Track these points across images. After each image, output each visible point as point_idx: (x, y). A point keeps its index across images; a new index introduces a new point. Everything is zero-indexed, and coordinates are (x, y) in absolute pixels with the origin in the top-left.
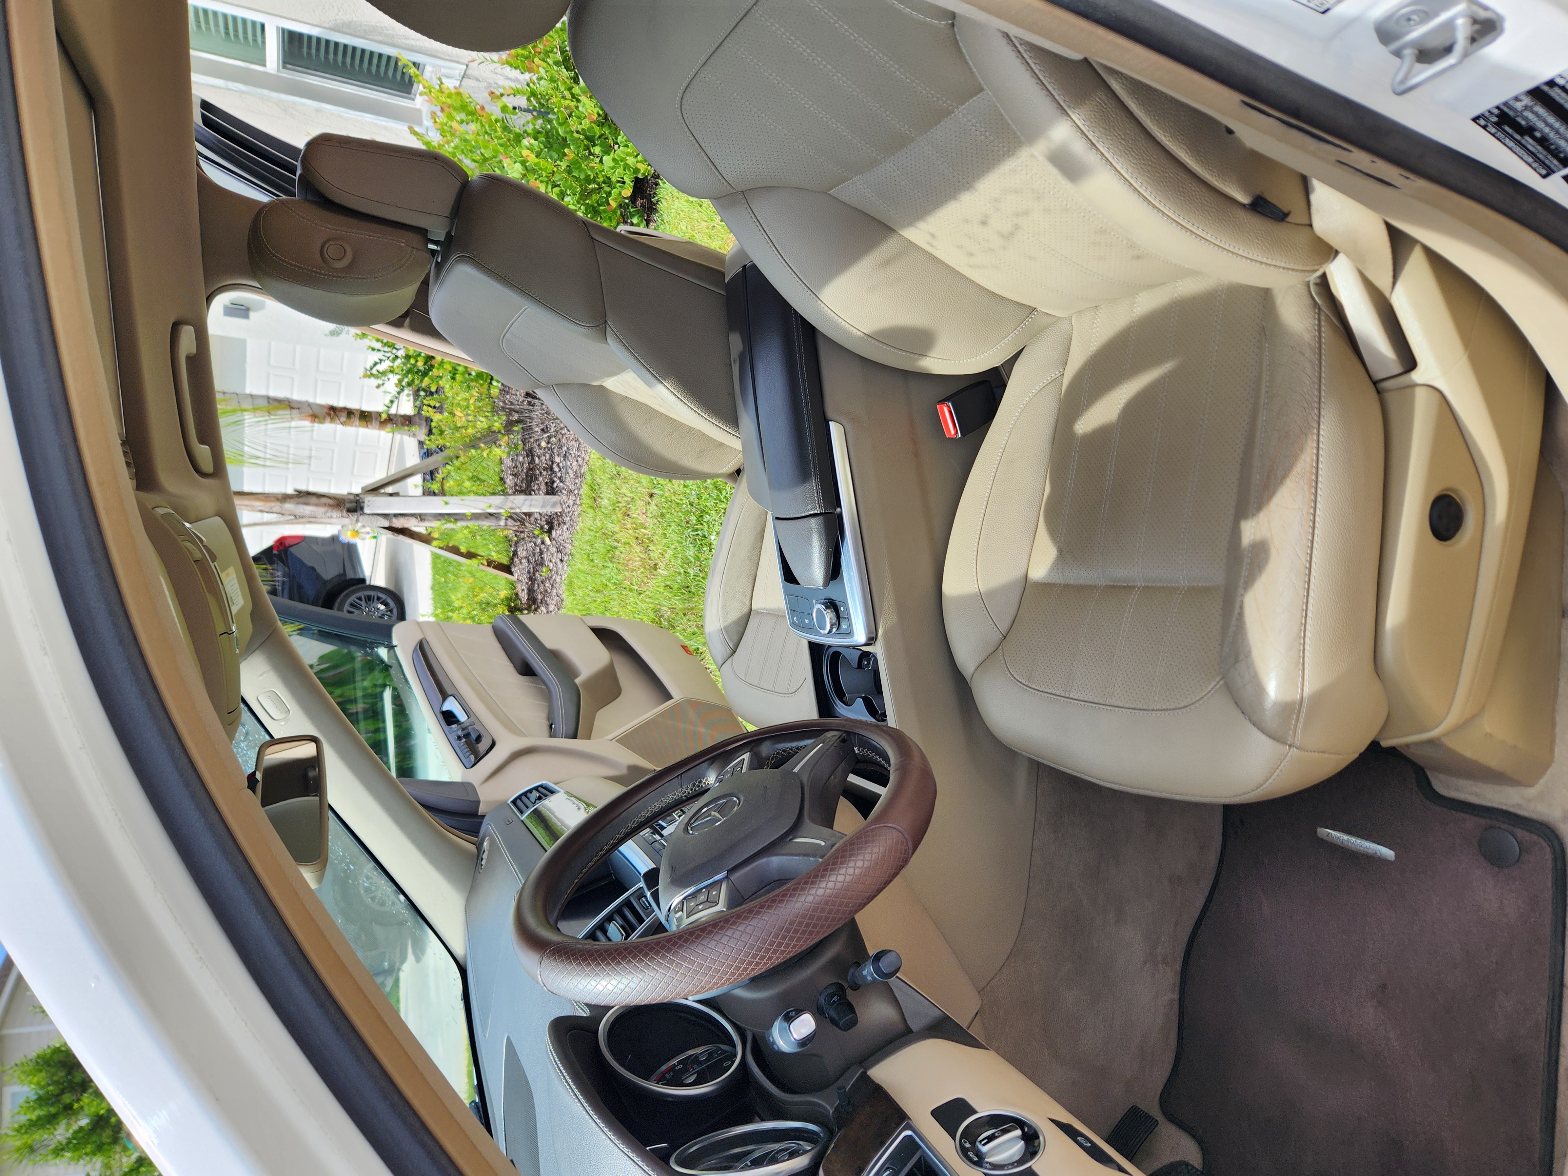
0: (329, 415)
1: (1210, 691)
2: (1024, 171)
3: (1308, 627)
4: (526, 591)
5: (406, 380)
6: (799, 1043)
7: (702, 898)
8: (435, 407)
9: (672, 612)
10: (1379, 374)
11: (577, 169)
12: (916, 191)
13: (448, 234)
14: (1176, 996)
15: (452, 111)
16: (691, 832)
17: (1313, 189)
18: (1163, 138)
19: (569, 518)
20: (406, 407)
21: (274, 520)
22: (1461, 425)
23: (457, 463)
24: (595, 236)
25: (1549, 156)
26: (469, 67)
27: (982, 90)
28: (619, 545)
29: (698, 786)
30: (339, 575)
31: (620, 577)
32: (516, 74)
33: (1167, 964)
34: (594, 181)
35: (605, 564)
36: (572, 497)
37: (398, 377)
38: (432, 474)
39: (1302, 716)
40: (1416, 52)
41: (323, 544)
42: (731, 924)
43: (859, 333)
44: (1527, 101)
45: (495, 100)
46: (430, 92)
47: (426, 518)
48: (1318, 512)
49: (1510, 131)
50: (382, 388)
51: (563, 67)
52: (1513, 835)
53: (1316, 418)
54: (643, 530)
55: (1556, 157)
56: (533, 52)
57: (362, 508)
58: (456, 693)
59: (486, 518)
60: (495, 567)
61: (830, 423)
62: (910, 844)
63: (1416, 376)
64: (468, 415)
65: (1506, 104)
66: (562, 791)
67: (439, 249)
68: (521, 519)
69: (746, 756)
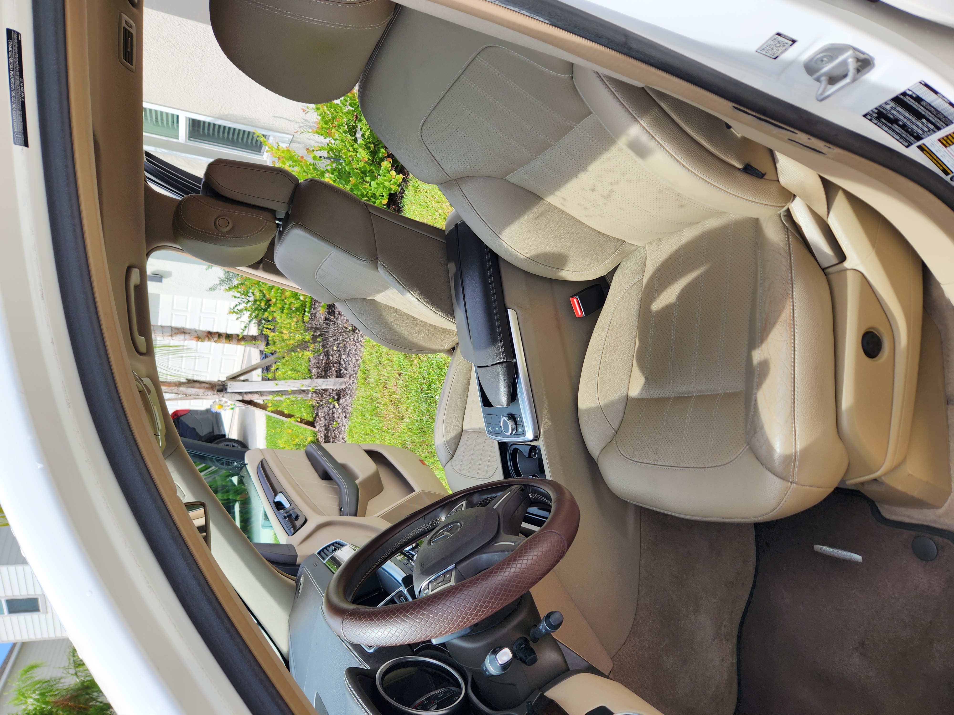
0: (208, 336)
1: (741, 453)
2: (615, 159)
3: (796, 409)
4: (323, 437)
5: (254, 314)
6: (502, 667)
7: (441, 579)
8: (270, 329)
9: (412, 445)
10: (825, 264)
11: (356, 189)
12: (554, 174)
13: (287, 213)
14: (735, 661)
15: (285, 160)
16: (432, 544)
17: (778, 161)
18: (692, 133)
19: (350, 391)
20: (253, 331)
21: (173, 398)
22: (875, 291)
23: (284, 361)
24: (371, 211)
25: (908, 135)
26: (294, 136)
27: (590, 113)
28: (380, 405)
29: (435, 523)
30: (210, 433)
31: (381, 425)
32: (321, 139)
33: (728, 640)
34: (366, 196)
35: (372, 418)
36: (352, 379)
37: (250, 313)
38: (267, 369)
39: (797, 463)
40: (828, 78)
41: (201, 415)
42: (459, 591)
43: (524, 257)
44: (892, 104)
45: (310, 153)
46: (272, 150)
47: (264, 394)
48: (796, 342)
49: (885, 122)
50: (240, 319)
51: (348, 134)
52: (933, 540)
53: (790, 289)
54: (395, 396)
55: (912, 135)
56: (331, 126)
57: (226, 389)
58: (283, 491)
59: (300, 393)
60: (305, 423)
61: (508, 310)
62: (566, 542)
63: (847, 264)
64: (290, 333)
65: (880, 106)
66: (349, 545)
67: (281, 223)
68: (320, 393)
69: (464, 503)
